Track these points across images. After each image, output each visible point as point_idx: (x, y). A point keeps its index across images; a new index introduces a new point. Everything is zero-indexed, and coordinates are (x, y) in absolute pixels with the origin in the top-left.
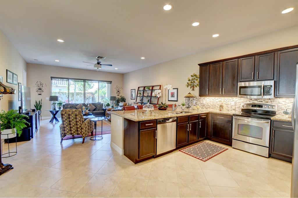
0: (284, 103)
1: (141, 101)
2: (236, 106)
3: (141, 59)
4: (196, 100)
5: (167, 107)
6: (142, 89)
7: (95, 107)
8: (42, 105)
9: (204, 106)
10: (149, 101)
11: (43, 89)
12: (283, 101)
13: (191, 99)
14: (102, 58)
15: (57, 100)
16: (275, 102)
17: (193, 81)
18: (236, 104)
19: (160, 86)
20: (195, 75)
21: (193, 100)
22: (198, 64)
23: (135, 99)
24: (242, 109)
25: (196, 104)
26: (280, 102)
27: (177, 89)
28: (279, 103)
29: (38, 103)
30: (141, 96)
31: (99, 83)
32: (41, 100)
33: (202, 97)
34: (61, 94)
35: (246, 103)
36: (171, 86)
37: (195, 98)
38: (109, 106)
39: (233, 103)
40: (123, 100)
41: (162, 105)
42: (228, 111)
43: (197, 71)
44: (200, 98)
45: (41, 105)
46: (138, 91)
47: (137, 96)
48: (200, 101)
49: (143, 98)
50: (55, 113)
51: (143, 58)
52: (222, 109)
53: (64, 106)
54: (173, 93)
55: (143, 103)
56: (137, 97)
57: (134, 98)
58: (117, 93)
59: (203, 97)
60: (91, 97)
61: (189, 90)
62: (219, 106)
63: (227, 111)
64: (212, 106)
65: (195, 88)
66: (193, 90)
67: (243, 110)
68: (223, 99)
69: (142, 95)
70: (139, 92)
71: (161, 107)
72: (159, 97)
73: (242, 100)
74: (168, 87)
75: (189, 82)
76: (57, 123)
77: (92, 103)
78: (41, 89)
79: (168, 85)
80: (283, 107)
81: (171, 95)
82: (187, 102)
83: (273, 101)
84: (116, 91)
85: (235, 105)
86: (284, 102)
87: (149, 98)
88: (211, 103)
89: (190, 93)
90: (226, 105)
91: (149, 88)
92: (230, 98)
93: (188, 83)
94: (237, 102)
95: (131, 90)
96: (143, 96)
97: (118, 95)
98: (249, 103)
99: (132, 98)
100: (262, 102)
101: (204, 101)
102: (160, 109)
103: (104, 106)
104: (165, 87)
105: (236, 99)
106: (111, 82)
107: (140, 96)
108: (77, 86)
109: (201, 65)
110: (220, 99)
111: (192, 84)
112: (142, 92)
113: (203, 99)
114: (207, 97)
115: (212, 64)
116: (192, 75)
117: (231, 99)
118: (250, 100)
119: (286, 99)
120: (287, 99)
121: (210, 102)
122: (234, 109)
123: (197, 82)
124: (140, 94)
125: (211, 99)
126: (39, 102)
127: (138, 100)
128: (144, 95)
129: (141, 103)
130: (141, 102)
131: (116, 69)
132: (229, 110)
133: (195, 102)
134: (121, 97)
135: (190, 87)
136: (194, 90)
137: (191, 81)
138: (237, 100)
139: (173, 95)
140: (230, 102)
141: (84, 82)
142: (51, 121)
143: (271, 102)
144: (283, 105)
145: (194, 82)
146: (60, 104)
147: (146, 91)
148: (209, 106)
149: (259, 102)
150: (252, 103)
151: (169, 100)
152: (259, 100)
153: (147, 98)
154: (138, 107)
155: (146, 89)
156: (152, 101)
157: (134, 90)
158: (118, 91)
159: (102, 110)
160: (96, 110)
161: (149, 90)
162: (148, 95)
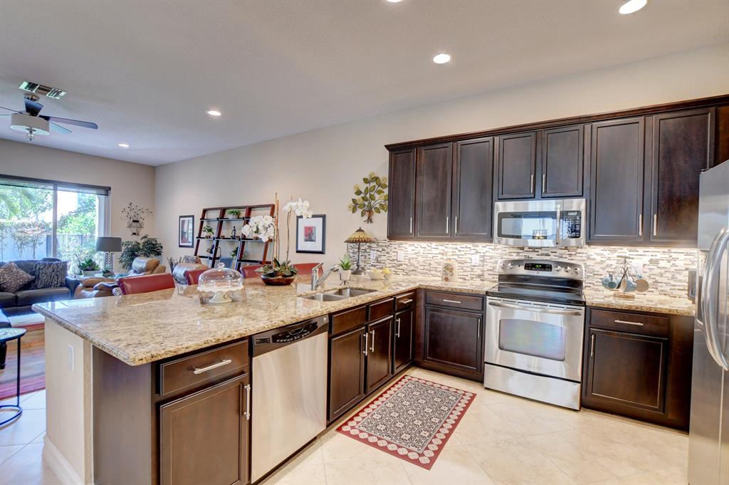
0: (599, 259)
1: (211, 252)
2: (483, 266)
3: (208, 116)
4: (378, 251)
5: (293, 274)
6: (214, 215)
7: (32, 274)
9: (401, 267)
10: (236, 252)
12: (598, 254)
13: (364, 246)
14: (45, 89)
16: (578, 255)
17: (368, 196)
18: (483, 261)
19: (273, 207)
20: (376, 179)
21: (368, 250)
22: (387, 146)
23: (192, 247)
24: (500, 275)
25: (378, 262)
26: (591, 257)
27: (324, 217)
28: (589, 258)
30: (212, 236)
31: (55, 190)
33: (393, 242)
35: (510, 257)
36: (307, 204)
37: (374, 245)
38: (93, 270)
39: (476, 259)
40: (153, 248)
41: (277, 269)
42: (465, 279)
43: (380, 165)
44: (388, 244)
46: (202, 223)
47: (199, 237)
48: (388, 253)
49: (218, 242)
51: (215, 113)
52: (449, 277)
54: (312, 228)
55: (218, 258)
56: (198, 241)
57: (191, 244)
58: (129, 227)
59: (398, 242)
60: (43, 239)
61: (358, 220)
62: (440, 268)
63: (462, 280)
64: (422, 268)
65: (375, 216)
66: (370, 220)
67: (502, 278)
68: (450, 248)
69: (215, 235)
70: (205, 224)
71: (271, 275)
72: (265, 239)
73: (500, 251)
74: (297, 206)
75: (358, 198)
77: (16, 262)
79: (298, 201)
80: (597, 268)
81: (306, 235)
82: (351, 255)
83: (574, 253)
84: (126, 222)
85: (482, 263)
86: (601, 255)
87: (238, 244)
88: (420, 259)
89: (362, 231)
90: (460, 263)
91: (238, 214)
92: (469, 245)
93: (354, 201)
94: (487, 254)
95: (181, 217)
96: (218, 237)
97: (134, 234)
98: (517, 258)
99: (181, 244)
100: (548, 255)
101: (399, 252)
102: (268, 282)
103: (70, 272)
104: (287, 208)
105: (482, 247)
106: (107, 190)
107: (208, 237)
109: (392, 148)
110: (443, 248)
111: (366, 203)
112: (215, 226)
113: (396, 246)
114: (409, 243)
115: (424, 148)
116: (367, 176)
117: (472, 248)
118: (519, 251)
119: (603, 248)
120: (606, 248)
121: (415, 256)
122: (479, 276)
123: (381, 198)
124: (210, 230)
125: (420, 248)
127: (203, 250)
128: (221, 235)
129: (210, 258)
130: (212, 256)
131: (124, 146)
132: (467, 278)
133: (373, 255)
134: (143, 241)
135: (359, 211)
136: (371, 222)
137: (362, 195)
138: (486, 249)
139: (309, 236)
140: (468, 256)
143: (570, 255)
144: (597, 263)
145: (372, 198)
147: (228, 221)
148: (412, 268)
149: (542, 255)
150: (523, 258)
151: (299, 249)
152: (540, 252)
153: (232, 243)
154: (188, 278)
155: (228, 215)
156: (247, 252)
157: (191, 218)
158: (134, 221)
159: (60, 286)
160: (36, 286)
161: (238, 219)
162: (233, 235)
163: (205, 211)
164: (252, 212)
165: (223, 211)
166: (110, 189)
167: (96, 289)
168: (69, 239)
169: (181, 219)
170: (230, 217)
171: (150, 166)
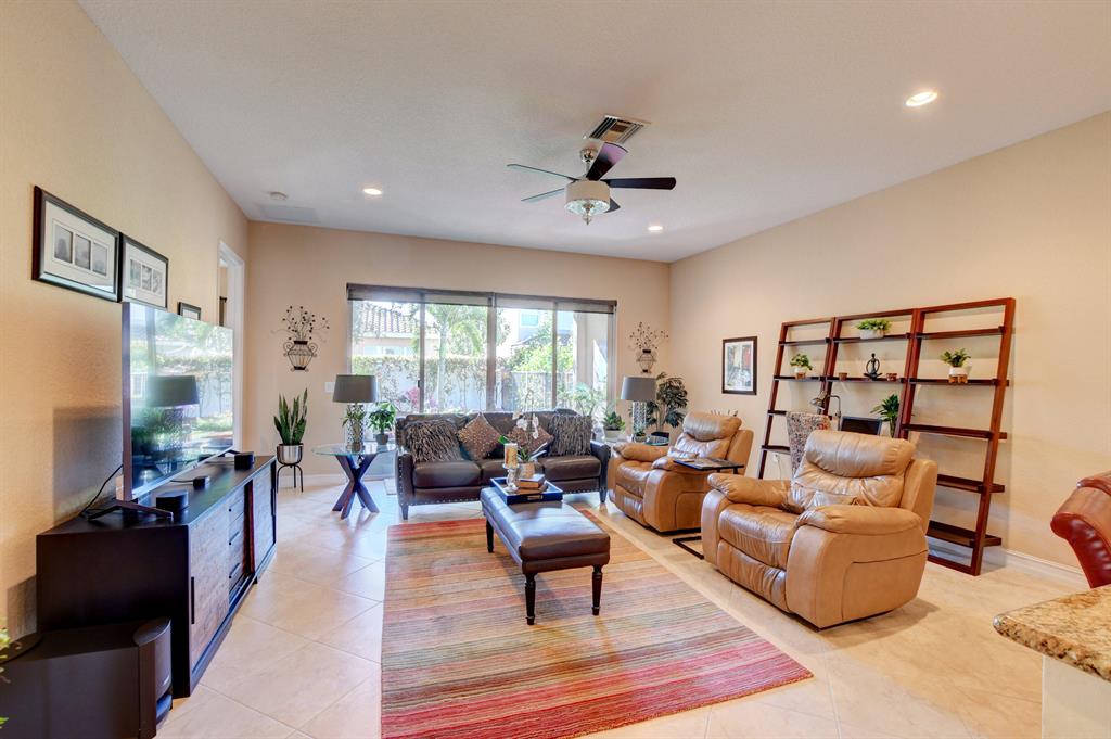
3: (902, 110)
6: (814, 333)
7: (551, 433)
8: (306, 418)
11: (313, 340)
14: (620, 128)
15: (369, 397)
19: (1010, 304)
29: (291, 406)
30: (812, 374)
32: (306, 394)
34: (392, 365)
38: (618, 429)
45: (303, 421)
46: (781, 350)
47: (777, 376)
50: (357, 466)
51: (922, 99)
53: (401, 425)
56: (776, 383)
58: (639, 360)
70: (789, 353)
76: (369, 518)
78: (305, 343)
84: (636, 352)
91: (887, 326)
95: (725, 341)
96: (829, 378)
97: (645, 371)
99: (729, 388)
106: (610, 306)
107: (805, 376)
108: (449, 334)
112: (816, 353)
124: (805, 363)
126: (296, 404)
128: (837, 371)
131: (655, 228)
141: (490, 306)
142: (342, 507)
146: (383, 416)
147: (855, 342)
155: (854, 332)
157: (751, 343)
158: (645, 351)
159: (586, 454)
160: (555, 451)
161: (885, 337)
162: (870, 371)
163: (786, 328)
164: (926, 321)
165: (839, 324)
166: (615, 303)
167: (659, 468)
168: (530, 379)
169: (727, 345)
170: (864, 334)
171: (663, 263)
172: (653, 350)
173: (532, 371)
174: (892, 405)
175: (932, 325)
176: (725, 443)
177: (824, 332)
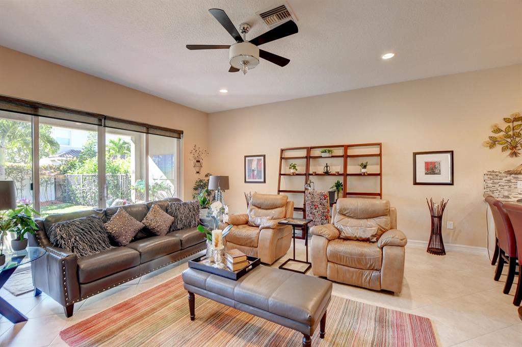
6: (297, 154)
13: (505, 179)
17: (511, 133)
19: (381, 145)
20: (521, 119)
21: (513, 181)
27: (452, 153)
46: (281, 161)
47: (281, 173)
54: (435, 163)
56: (279, 177)
57: (262, 180)
58: (195, 166)
61: (497, 155)
66: (514, 154)
75: (498, 135)
81: (427, 169)
82: (490, 185)
84: (193, 161)
91: (331, 152)
93: (491, 138)
96: (309, 173)
97: (197, 173)
99: (248, 180)
107: (294, 173)
111: (509, 140)
116: (509, 117)
124: (294, 168)
133: (520, 185)
134: (207, 179)
135: (499, 147)
136: (516, 156)
137: (503, 133)
139: (432, 170)
141: (99, 124)
145: (517, 135)
151: (418, 181)
155: (321, 153)
158: (197, 161)
160: (176, 227)
161: (332, 157)
162: (326, 171)
163: (282, 151)
164: (348, 150)
165: (310, 149)
166: (183, 132)
169: (247, 158)
170: (323, 155)
171: (206, 113)
172: (201, 161)
173: (85, 174)
174: (338, 185)
175: (351, 152)
176: (284, 209)
177: (303, 153)
